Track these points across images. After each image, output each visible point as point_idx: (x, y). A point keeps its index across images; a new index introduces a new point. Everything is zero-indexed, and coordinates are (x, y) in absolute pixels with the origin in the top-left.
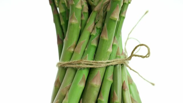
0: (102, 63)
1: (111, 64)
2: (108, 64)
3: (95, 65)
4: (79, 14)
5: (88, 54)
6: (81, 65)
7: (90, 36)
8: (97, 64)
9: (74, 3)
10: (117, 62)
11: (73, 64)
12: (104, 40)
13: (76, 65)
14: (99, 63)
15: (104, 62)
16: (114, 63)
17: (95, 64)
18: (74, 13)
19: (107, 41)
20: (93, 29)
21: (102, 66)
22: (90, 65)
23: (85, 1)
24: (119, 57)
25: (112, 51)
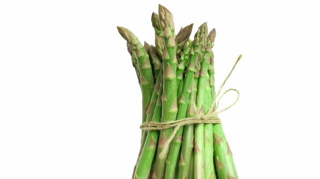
0: (165, 125)
5: (154, 116)
6: (149, 128)
8: (160, 126)
10: (186, 122)
11: (145, 127)
14: (163, 125)
15: (167, 123)
21: (165, 128)
22: (155, 127)
23: (157, 58)
24: (190, 116)
25: (178, 111)
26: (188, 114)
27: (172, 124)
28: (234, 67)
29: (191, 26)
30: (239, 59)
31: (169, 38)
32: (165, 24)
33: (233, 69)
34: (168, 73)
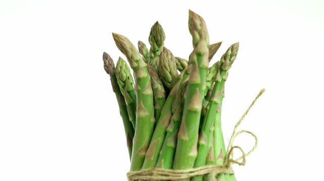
0: (182, 173)
1: (196, 173)
2: (192, 174)
3: (172, 176)
4: (150, 101)
5: (163, 160)
6: (152, 177)
7: (166, 133)
8: (174, 175)
9: (140, 88)
10: (207, 170)
11: (143, 175)
12: (182, 140)
13: (146, 177)
14: (178, 173)
15: (185, 171)
16: (203, 172)
17: (171, 174)
18: (142, 102)
19: (186, 141)
20: (170, 122)
21: (182, 177)
22: (166, 175)
23: (160, 82)
24: (212, 163)
25: (198, 155)
26: (209, 160)
27: (192, 172)
28: (253, 103)
29: (220, 44)
30: (261, 93)
31: (204, 55)
32: (201, 36)
33: (251, 106)
34: (195, 102)
